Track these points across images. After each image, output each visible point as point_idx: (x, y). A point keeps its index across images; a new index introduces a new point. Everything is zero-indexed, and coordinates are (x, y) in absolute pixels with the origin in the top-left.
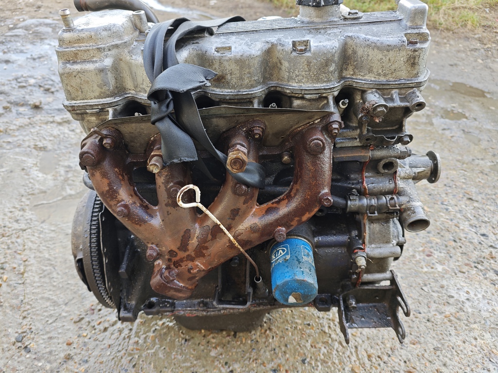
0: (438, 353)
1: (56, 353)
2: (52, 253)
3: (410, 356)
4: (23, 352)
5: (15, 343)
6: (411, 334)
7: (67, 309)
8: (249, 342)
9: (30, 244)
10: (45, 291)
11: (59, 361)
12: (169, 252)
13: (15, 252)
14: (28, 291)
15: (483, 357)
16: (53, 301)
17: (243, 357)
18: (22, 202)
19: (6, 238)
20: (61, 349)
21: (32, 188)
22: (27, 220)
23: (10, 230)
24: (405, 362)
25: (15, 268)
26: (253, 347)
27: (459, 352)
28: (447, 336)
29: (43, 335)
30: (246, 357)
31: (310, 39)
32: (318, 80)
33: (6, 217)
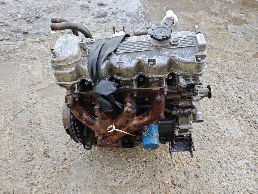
0: (210, 153)
1: (60, 157)
2: (50, 113)
3: (199, 155)
4: (48, 158)
5: (44, 154)
6: (200, 146)
7: (61, 138)
8: (135, 150)
9: (39, 110)
10: (50, 131)
11: (62, 161)
12: (103, 134)
13: (34, 114)
14: (43, 132)
15: (228, 154)
16: (54, 136)
17: (133, 156)
18: (31, 89)
19: (29, 108)
20: (62, 156)
21: (34, 81)
22: (35, 98)
23: (29, 104)
24: (197, 157)
25: (36, 122)
26: (137, 152)
27: (219, 153)
28: (215, 146)
29: (53, 150)
30: (134, 156)
31: (156, 59)
32: (159, 74)
33: (26, 97)
